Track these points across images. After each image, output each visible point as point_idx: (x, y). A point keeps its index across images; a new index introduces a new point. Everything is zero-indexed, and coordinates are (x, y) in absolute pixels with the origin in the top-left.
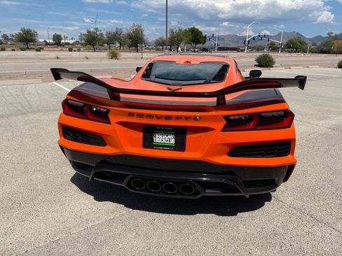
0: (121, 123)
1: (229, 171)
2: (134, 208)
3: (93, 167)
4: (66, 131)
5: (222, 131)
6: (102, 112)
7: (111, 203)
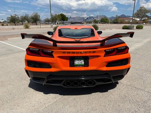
0: (59, 57)
1: (106, 73)
2: (64, 95)
3: (45, 79)
4: (29, 63)
5: (104, 56)
6: (49, 53)
7: (53, 94)
